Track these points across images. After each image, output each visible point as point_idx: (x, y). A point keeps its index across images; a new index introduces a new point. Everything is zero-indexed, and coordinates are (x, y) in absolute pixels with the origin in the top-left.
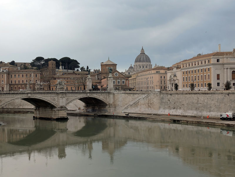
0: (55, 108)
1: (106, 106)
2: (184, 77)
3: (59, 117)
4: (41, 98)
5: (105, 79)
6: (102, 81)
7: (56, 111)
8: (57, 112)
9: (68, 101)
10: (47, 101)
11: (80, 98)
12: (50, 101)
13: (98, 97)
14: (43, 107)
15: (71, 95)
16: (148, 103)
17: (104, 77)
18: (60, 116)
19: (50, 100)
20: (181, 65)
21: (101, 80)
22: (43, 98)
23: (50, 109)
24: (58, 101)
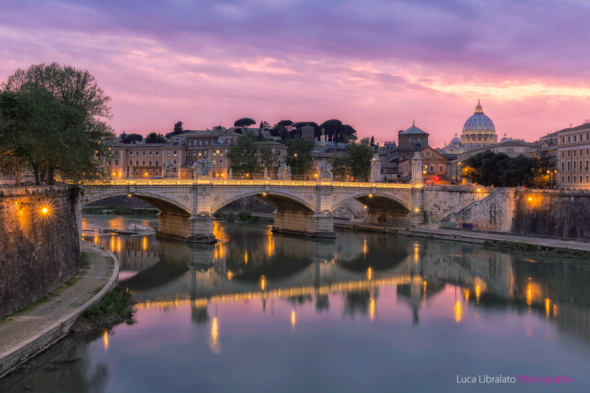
0: (312, 214)
1: (408, 212)
2: (563, 163)
3: (319, 230)
5: (406, 162)
6: (400, 165)
7: (313, 219)
8: (315, 221)
9: (336, 201)
10: (297, 200)
11: (359, 196)
12: (303, 201)
13: (393, 195)
14: (290, 211)
15: (341, 190)
16: (490, 212)
17: (404, 158)
18: (320, 228)
19: (304, 199)
20: (559, 138)
21: (398, 163)
22: (292, 194)
23: (303, 216)
24: (319, 202)
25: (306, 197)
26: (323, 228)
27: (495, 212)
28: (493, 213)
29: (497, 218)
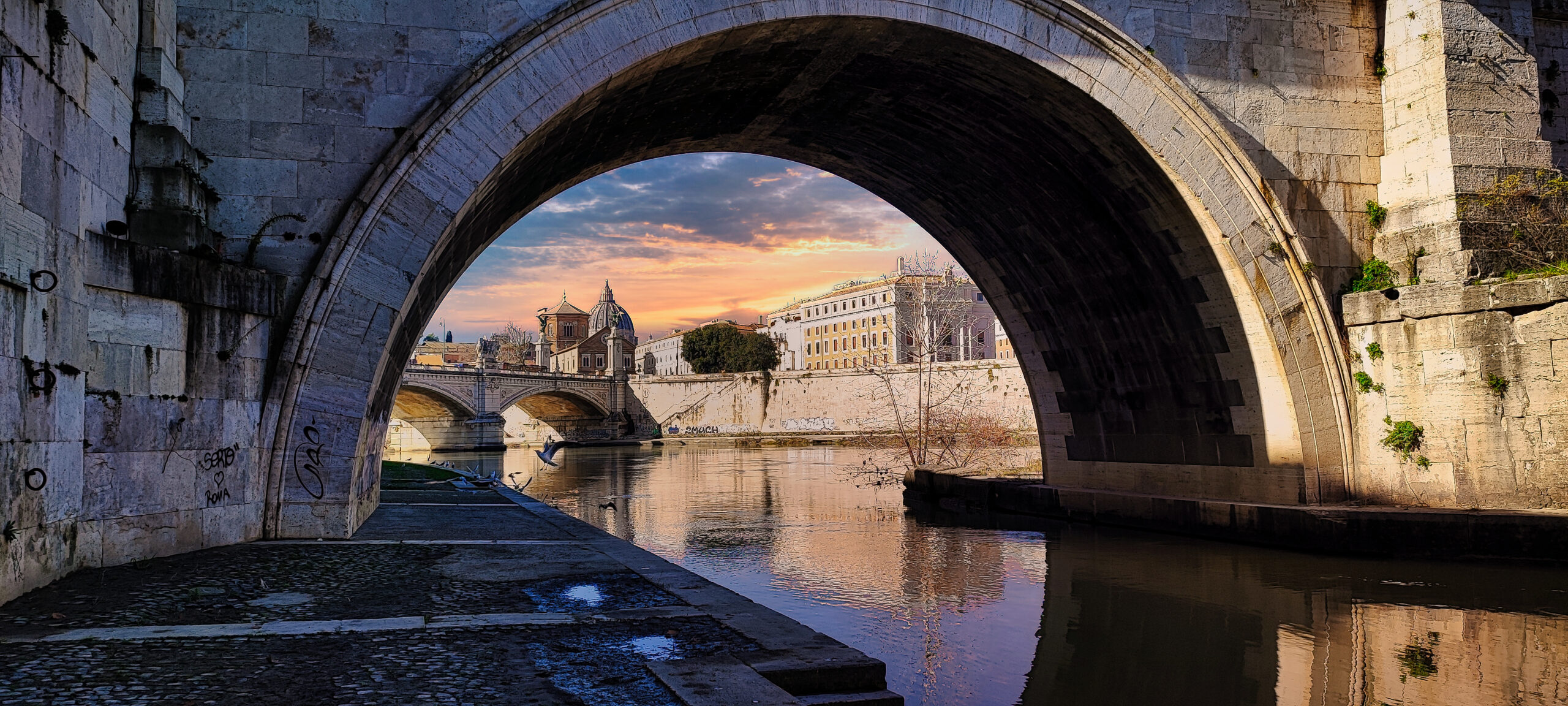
0: (471, 419)
1: (603, 419)
2: (809, 344)
3: (483, 442)
4: (436, 386)
7: (473, 426)
8: (477, 429)
9: (505, 399)
10: (450, 395)
12: (458, 397)
15: (512, 382)
16: (734, 406)
18: (485, 440)
19: (460, 394)
20: (802, 311)
22: (442, 387)
24: (482, 398)
25: (462, 391)
26: (490, 440)
27: (741, 406)
28: (737, 408)
29: (743, 414)
